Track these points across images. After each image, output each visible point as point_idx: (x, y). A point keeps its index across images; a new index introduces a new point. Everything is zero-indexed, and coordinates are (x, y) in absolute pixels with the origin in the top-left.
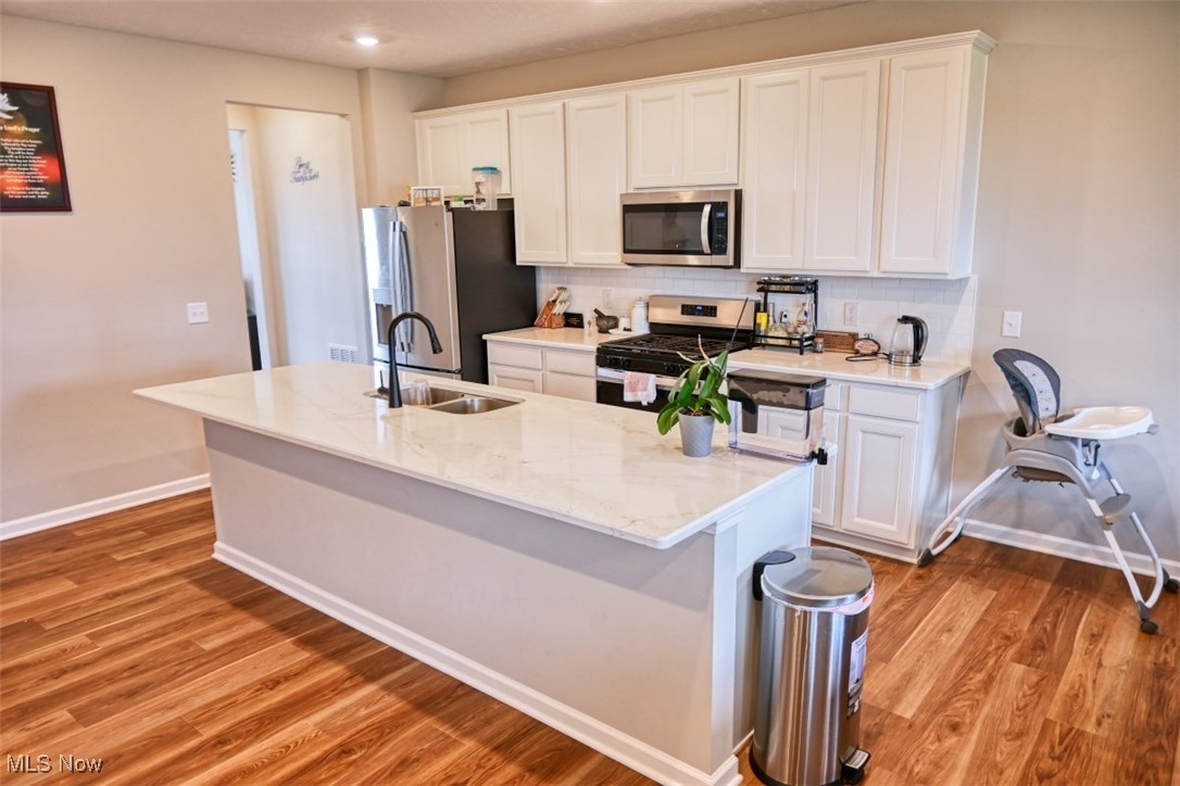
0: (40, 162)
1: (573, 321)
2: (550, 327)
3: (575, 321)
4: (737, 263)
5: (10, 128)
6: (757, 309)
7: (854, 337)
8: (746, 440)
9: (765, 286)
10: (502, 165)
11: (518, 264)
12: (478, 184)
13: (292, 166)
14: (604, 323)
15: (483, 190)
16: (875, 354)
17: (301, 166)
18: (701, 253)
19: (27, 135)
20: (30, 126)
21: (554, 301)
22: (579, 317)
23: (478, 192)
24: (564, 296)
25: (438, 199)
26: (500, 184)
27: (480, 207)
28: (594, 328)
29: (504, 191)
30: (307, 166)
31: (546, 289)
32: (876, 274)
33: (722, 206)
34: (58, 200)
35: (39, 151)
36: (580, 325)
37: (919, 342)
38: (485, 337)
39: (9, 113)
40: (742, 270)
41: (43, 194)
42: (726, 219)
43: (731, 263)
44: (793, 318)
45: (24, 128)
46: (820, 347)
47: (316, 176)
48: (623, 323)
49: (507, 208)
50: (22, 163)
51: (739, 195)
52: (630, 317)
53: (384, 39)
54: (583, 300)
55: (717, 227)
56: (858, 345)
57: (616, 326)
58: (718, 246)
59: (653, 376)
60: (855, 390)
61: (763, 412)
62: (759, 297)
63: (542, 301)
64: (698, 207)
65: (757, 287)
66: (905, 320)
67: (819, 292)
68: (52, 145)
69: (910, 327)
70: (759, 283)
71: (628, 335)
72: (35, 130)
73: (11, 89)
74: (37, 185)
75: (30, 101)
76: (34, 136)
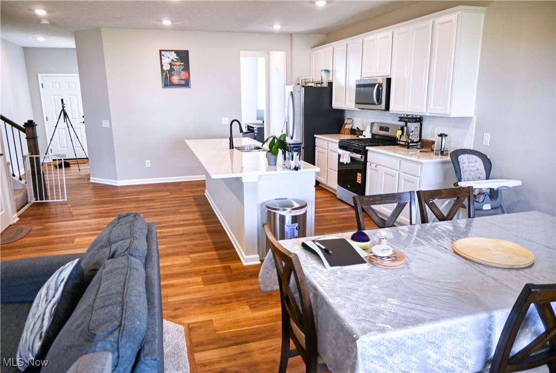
0: (183, 73)
2: (344, 134)
4: (387, 108)
5: (176, 63)
7: (433, 143)
10: (330, 69)
11: (333, 108)
12: (322, 77)
14: (359, 133)
15: (324, 79)
18: (374, 104)
19: (180, 65)
20: (181, 62)
21: (346, 124)
26: (328, 76)
29: (330, 79)
32: (427, 114)
33: (380, 85)
34: (186, 84)
35: (183, 70)
38: (315, 136)
39: (176, 59)
40: (390, 112)
41: (183, 82)
43: (384, 108)
49: (330, 86)
50: (179, 73)
51: (389, 81)
53: (282, 26)
55: (379, 93)
58: (379, 101)
59: (349, 152)
60: (403, 162)
64: (374, 85)
65: (399, 119)
66: (441, 135)
68: (187, 68)
70: (399, 118)
71: (364, 138)
72: (183, 63)
73: (176, 52)
74: (182, 80)
75: (182, 55)
76: (182, 65)
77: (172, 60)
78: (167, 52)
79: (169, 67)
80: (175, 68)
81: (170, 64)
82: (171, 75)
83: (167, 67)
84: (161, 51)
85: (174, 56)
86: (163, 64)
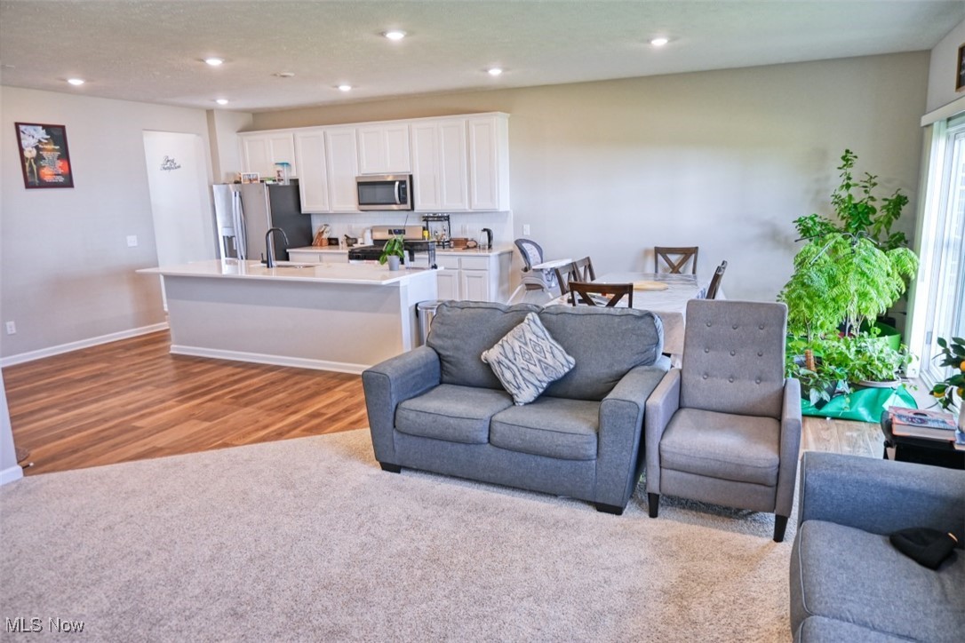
0: (59, 163)
1: (333, 242)
2: (320, 246)
3: (334, 242)
4: (413, 208)
5: (46, 147)
6: (424, 229)
7: (466, 240)
8: (412, 264)
9: (426, 219)
10: (292, 161)
11: (303, 212)
12: (278, 172)
13: (162, 161)
14: (350, 241)
15: (281, 175)
16: (475, 247)
17: (168, 161)
18: (396, 204)
19: (54, 150)
20: (55, 145)
21: (323, 232)
22: (337, 240)
23: (279, 175)
24: (328, 229)
25: (256, 179)
26: (291, 171)
27: (281, 184)
28: (345, 245)
29: (294, 175)
30: (173, 161)
31: (317, 225)
32: (470, 211)
34: (68, 183)
35: (59, 158)
36: (337, 244)
37: (490, 238)
38: (288, 250)
39: (46, 139)
40: (415, 211)
41: (61, 179)
42: (405, 188)
43: (410, 208)
44: (440, 233)
45: (53, 147)
46: (452, 245)
47: (179, 167)
48: (360, 241)
49: (295, 184)
50: (52, 164)
51: (411, 177)
52: (363, 237)
54: (337, 231)
55: (402, 191)
56: (468, 243)
57: (356, 242)
58: (403, 201)
60: (463, 259)
61: (416, 256)
62: (424, 224)
63: (315, 232)
64: (393, 183)
65: (423, 219)
66: (485, 230)
67: (451, 220)
68: (65, 155)
69: (486, 233)
70: (423, 217)
71: (363, 246)
72: (57, 147)
73: (46, 127)
74: (58, 175)
75: (55, 133)
76: (57, 150)
77: (40, 141)
78: (29, 127)
79: (34, 152)
80: (45, 154)
81: (37, 148)
82: (39, 167)
83: (30, 153)
84: (17, 125)
85: (41, 134)
86: (24, 146)
